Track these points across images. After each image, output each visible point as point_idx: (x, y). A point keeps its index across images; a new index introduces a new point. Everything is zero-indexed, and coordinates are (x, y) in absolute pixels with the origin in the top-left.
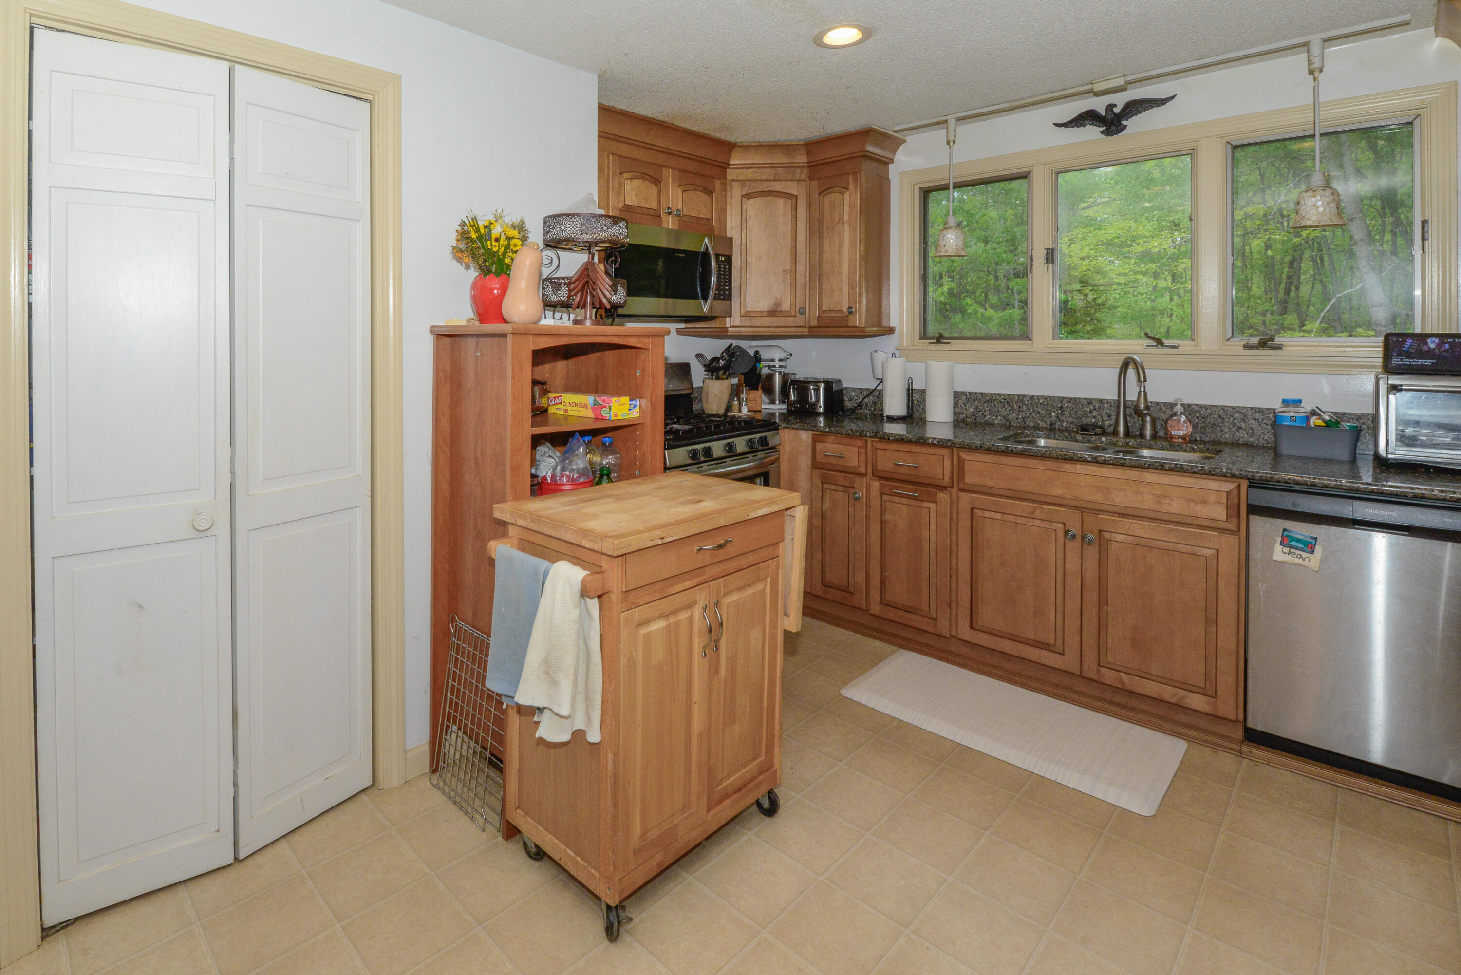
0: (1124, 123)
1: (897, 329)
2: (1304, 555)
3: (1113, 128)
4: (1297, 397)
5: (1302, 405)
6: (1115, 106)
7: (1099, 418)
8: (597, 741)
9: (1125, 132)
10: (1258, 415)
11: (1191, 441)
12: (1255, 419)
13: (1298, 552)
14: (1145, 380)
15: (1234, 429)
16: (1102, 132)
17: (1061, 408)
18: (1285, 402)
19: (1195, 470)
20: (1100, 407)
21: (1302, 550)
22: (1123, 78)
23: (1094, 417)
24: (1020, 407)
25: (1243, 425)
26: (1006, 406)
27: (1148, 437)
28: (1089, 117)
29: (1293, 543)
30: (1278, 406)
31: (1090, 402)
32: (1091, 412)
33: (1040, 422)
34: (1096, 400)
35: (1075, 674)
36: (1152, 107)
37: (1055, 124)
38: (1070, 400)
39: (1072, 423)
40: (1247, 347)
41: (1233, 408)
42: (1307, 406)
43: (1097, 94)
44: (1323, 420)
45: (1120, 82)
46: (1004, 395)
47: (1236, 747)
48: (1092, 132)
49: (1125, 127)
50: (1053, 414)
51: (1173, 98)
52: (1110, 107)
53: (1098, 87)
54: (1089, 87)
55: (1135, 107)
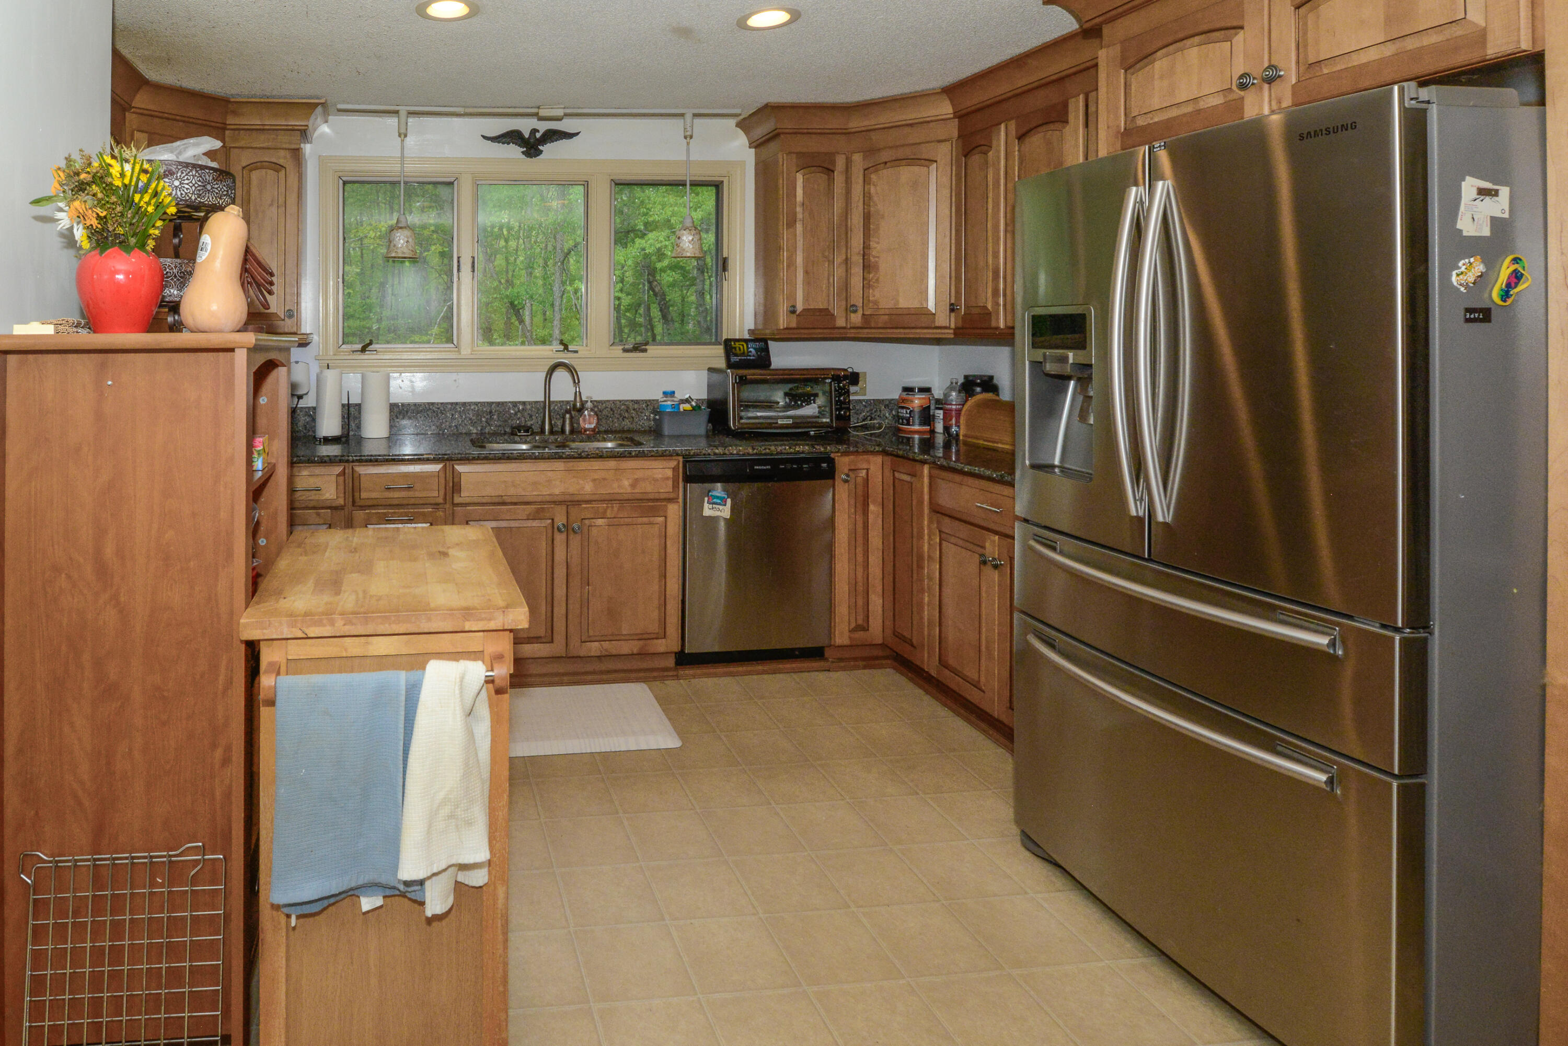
0: (541, 148)
1: (315, 338)
2: (721, 507)
3: (532, 151)
4: (672, 389)
5: (676, 395)
6: (538, 131)
7: (523, 419)
8: (480, 884)
9: (541, 157)
10: (636, 406)
11: (599, 432)
12: (634, 410)
13: (717, 506)
14: (579, 382)
15: (621, 419)
16: (523, 152)
17: (491, 412)
18: (665, 394)
19: (653, 454)
20: (523, 409)
21: (719, 504)
22: (562, 110)
23: (519, 419)
24: (452, 415)
25: (626, 415)
26: (440, 415)
27: (567, 432)
28: (512, 137)
29: (715, 500)
30: (658, 396)
31: (515, 404)
32: (516, 414)
33: (471, 428)
34: (520, 402)
35: (563, 657)
36: (562, 139)
37: (483, 136)
38: (498, 404)
39: (500, 426)
40: (625, 351)
41: (620, 401)
42: (679, 396)
43: (541, 119)
44: (691, 405)
45: (559, 112)
46: (438, 404)
47: (675, 673)
48: (514, 151)
49: (541, 152)
50: (483, 419)
51: (577, 134)
52: (534, 131)
53: (543, 113)
54: (534, 110)
55: (553, 136)
